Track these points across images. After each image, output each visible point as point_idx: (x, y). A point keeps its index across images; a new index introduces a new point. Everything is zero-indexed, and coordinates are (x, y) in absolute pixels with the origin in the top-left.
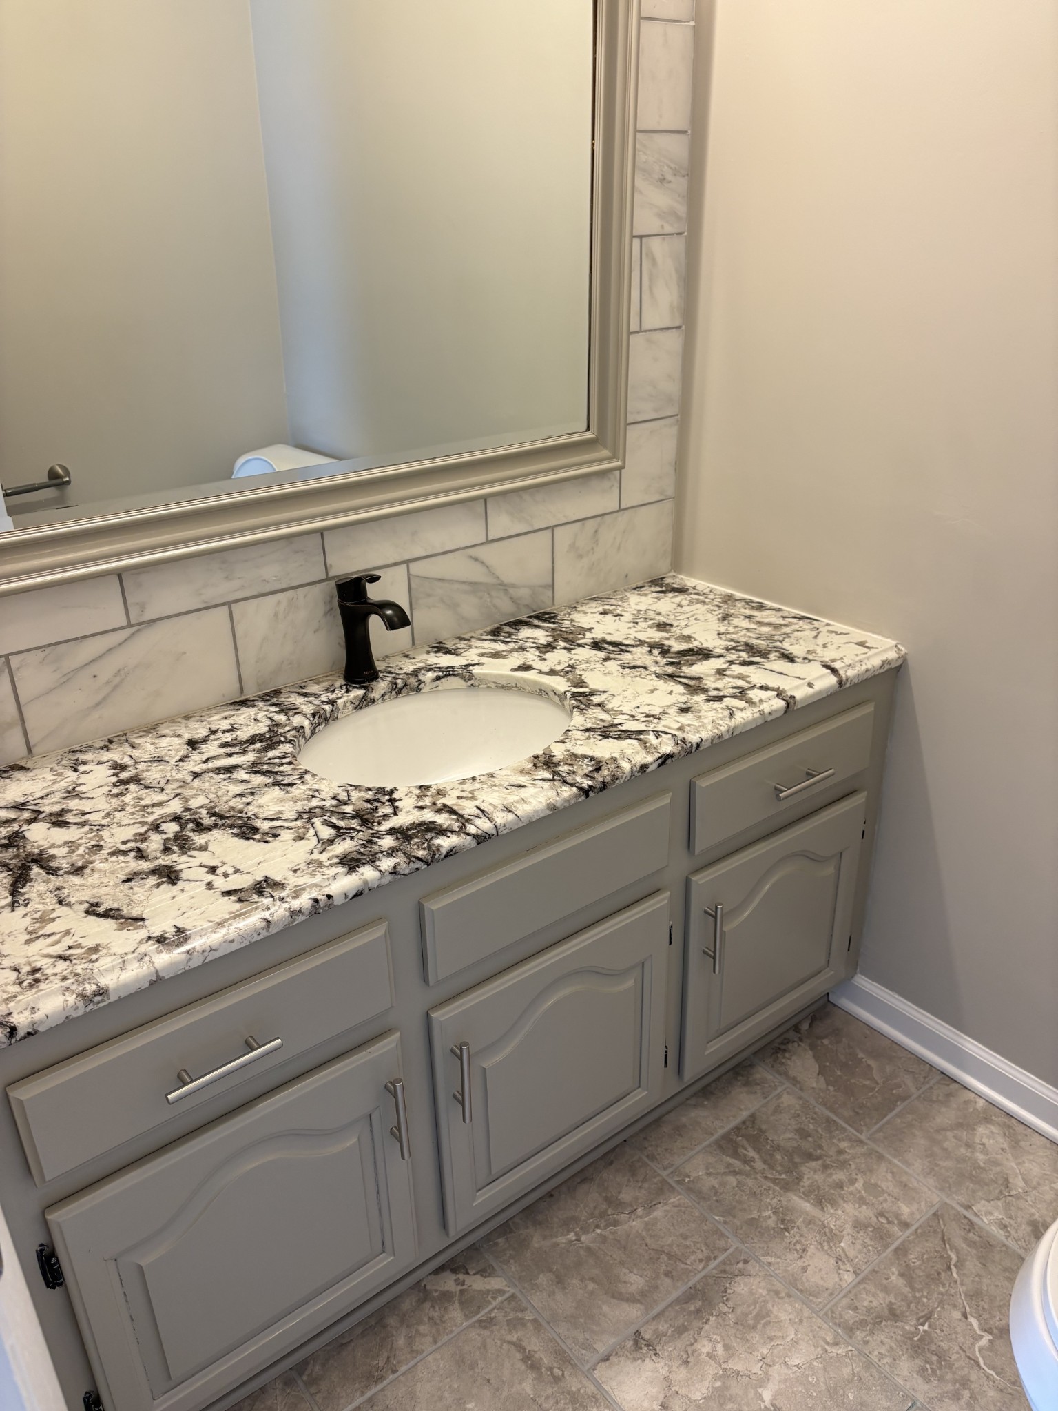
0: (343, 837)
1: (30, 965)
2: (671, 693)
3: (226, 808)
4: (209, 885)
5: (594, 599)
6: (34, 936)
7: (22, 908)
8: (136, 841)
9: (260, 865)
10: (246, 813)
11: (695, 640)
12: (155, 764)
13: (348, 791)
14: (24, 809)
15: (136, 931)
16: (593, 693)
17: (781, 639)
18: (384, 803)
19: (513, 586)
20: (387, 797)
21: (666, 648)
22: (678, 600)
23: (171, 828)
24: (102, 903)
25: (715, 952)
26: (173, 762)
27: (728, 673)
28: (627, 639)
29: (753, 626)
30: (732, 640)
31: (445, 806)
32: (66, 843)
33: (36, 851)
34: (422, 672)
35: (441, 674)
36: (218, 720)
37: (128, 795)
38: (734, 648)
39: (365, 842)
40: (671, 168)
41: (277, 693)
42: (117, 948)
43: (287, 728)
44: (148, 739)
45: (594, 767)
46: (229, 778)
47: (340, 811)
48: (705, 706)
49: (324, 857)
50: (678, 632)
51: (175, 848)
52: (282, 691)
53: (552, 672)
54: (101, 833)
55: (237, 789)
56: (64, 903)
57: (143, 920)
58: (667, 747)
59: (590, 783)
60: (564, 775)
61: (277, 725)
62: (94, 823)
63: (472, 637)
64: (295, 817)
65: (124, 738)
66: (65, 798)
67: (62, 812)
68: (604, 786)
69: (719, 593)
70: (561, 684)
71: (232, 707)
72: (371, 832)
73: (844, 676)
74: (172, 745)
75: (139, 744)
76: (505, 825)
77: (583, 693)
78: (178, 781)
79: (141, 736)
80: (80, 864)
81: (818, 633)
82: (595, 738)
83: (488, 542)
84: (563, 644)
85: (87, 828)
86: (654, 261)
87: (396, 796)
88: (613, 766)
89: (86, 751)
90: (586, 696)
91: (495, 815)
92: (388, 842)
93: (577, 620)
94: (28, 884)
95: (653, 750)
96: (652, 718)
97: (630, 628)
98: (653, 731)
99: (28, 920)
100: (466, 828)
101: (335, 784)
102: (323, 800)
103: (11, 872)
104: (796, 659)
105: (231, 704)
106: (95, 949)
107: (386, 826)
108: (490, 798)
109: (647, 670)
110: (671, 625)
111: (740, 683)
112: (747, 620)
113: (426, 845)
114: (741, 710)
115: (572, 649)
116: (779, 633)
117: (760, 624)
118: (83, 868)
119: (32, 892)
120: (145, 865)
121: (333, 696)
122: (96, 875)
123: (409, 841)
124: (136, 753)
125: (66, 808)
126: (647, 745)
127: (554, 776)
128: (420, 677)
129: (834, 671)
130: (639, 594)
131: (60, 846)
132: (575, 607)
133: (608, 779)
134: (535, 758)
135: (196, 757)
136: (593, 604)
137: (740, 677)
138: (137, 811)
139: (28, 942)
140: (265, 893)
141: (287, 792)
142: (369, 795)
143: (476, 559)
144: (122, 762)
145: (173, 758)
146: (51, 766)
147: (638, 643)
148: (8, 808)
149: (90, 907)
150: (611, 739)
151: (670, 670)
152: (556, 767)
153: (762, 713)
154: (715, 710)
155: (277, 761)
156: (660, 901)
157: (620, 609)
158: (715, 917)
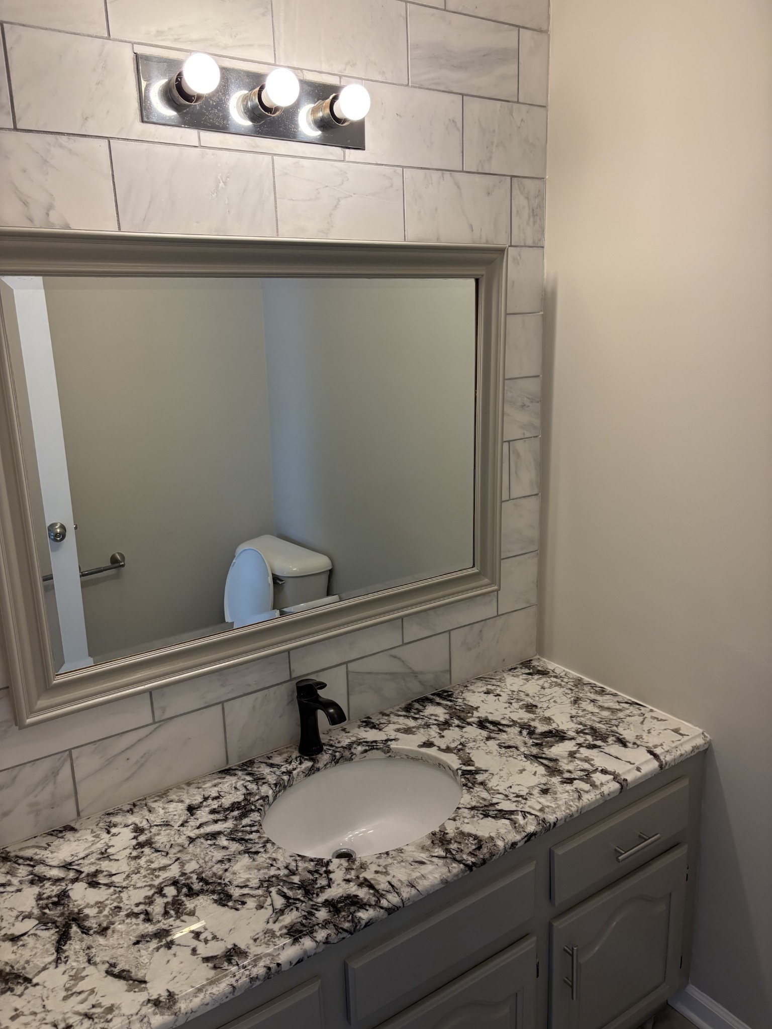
0: (291, 907)
1: (65, 1021)
2: (535, 774)
3: (210, 873)
4: (194, 951)
5: (480, 679)
6: (70, 993)
7: (63, 964)
8: (145, 904)
9: (232, 932)
10: (224, 880)
11: (554, 722)
12: (164, 829)
13: (296, 861)
14: (70, 869)
15: (139, 993)
16: (478, 772)
17: (617, 723)
18: (321, 875)
19: (421, 673)
20: (324, 869)
21: (532, 729)
22: (541, 682)
23: (171, 891)
24: (118, 964)
25: (572, 982)
26: (176, 827)
27: (577, 755)
28: (503, 719)
29: (596, 710)
30: (581, 723)
31: (365, 879)
32: (97, 903)
33: (76, 910)
34: (355, 746)
35: (367, 748)
36: (210, 787)
37: (143, 858)
38: (582, 732)
39: (306, 914)
40: (529, 398)
41: (251, 763)
42: (125, 1010)
43: (257, 797)
44: (160, 804)
45: (477, 846)
46: (214, 844)
47: (290, 881)
48: (560, 788)
49: (276, 927)
50: (542, 713)
51: (172, 912)
52: (256, 761)
53: (448, 750)
54: (122, 894)
55: (219, 855)
56: (92, 962)
57: (145, 982)
58: (531, 828)
59: (473, 860)
60: (454, 852)
61: (250, 794)
62: (117, 885)
63: (392, 713)
64: (258, 885)
65: (144, 802)
66: (99, 859)
67: (97, 873)
68: (484, 861)
69: (571, 677)
70: (453, 761)
71: (220, 775)
72: (312, 903)
73: (664, 761)
74: (177, 810)
75: (154, 808)
76: (409, 899)
77: (470, 771)
78: (179, 845)
79: (156, 801)
80: (105, 924)
81: (644, 719)
82: (478, 816)
83: (404, 644)
84: (456, 722)
85: (112, 889)
86: (518, 455)
87: (331, 868)
88: (491, 844)
89: (117, 814)
90: (473, 774)
91: (402, 890)
92: (322, 914)
93: (467, 699)
94: (69, 942)
95: (521, 830)
96: (520, 799)
97: (506, 708)
98: (521, 811)
99: (66, 977)
100: (380, 902)
101: (287, 854)
102: (279, 869)
103: (57, 930)
104: (628, 744)
105: (220, 772)
106: (110, 1009)
107: (321, 899)
108: (400, 874)
109: (518, 750)
110: (536, 706)
111: (586, 766)
112: (592, 703)
113: (350, 918)
114: (587, 792)
115: (463, 727)
116: (615, 718)
117: (602, 708)
118: (107, 928)
119: (71, 950)
120: (150, 928)
121: (290, 767)
122: (116, 936)
123: (338, 914)
124: (152, 817)
125: (99, 869)
126: (517, 825)
127: (446, 854)
128: (353, 750)
129: (656, 756)
130: (513, 676)
131: (92, 906)
132: (466, 686)
133: (487, 856)
134: (433, 834)
135: (193, 823)
136: (480, 684)
137: (587, 760)
138: (149, 874)
139: (65, 998)
140: (233, 961)
141: (254, 860)
142: (311, 866)
143: (395, 657)
144: (141, 825)
145: (177, 822)
146: (91, 828)
147: (511, 723)
148: (59, 867)
149: (109, 968)
150: (490, 818)
151: (535, 751)
152: (448, 844)
153: (602, 794)
154: (568, 792)
155: (248, 828)
156: (529, 945)
157: (499, 689)
158: (572, 956)
